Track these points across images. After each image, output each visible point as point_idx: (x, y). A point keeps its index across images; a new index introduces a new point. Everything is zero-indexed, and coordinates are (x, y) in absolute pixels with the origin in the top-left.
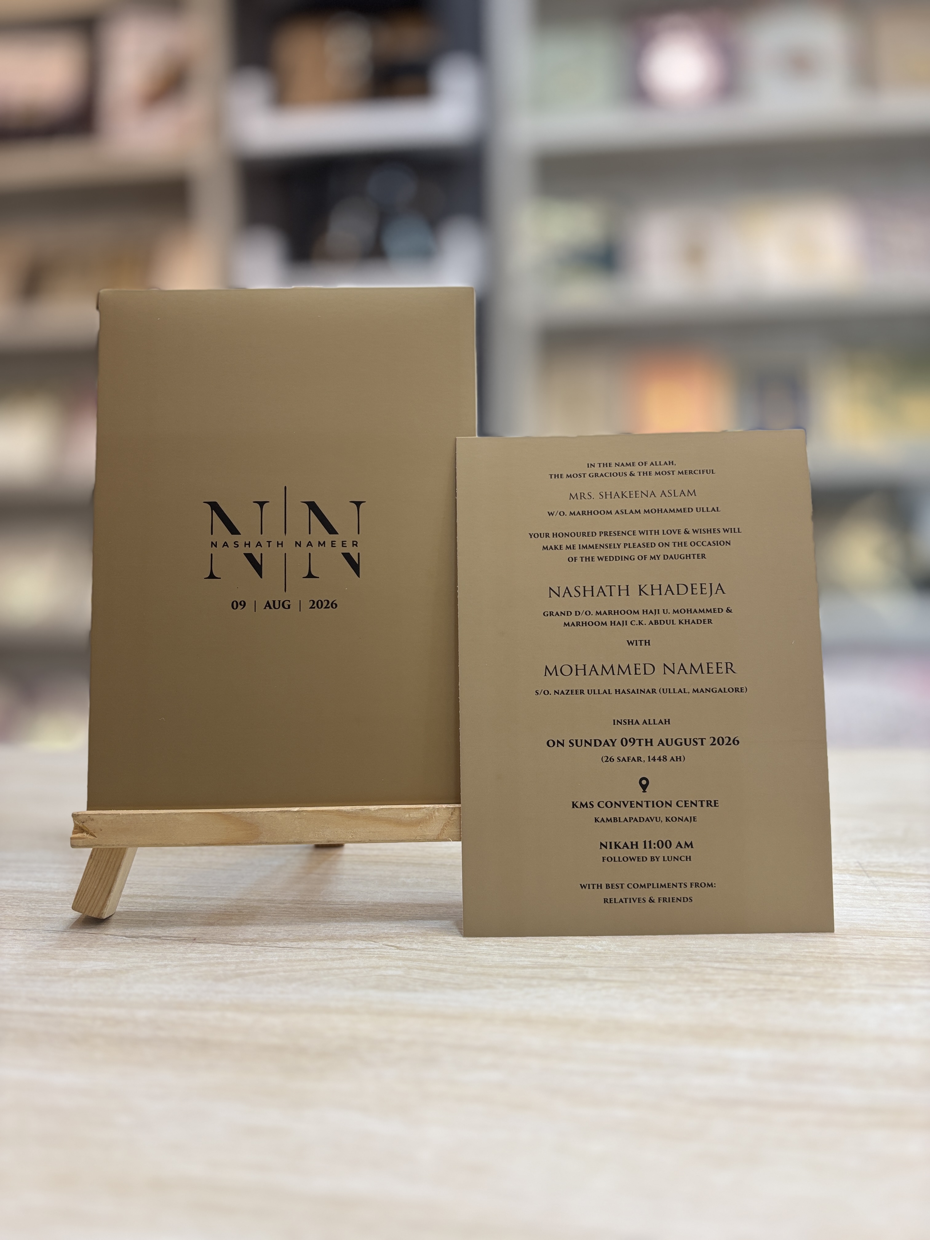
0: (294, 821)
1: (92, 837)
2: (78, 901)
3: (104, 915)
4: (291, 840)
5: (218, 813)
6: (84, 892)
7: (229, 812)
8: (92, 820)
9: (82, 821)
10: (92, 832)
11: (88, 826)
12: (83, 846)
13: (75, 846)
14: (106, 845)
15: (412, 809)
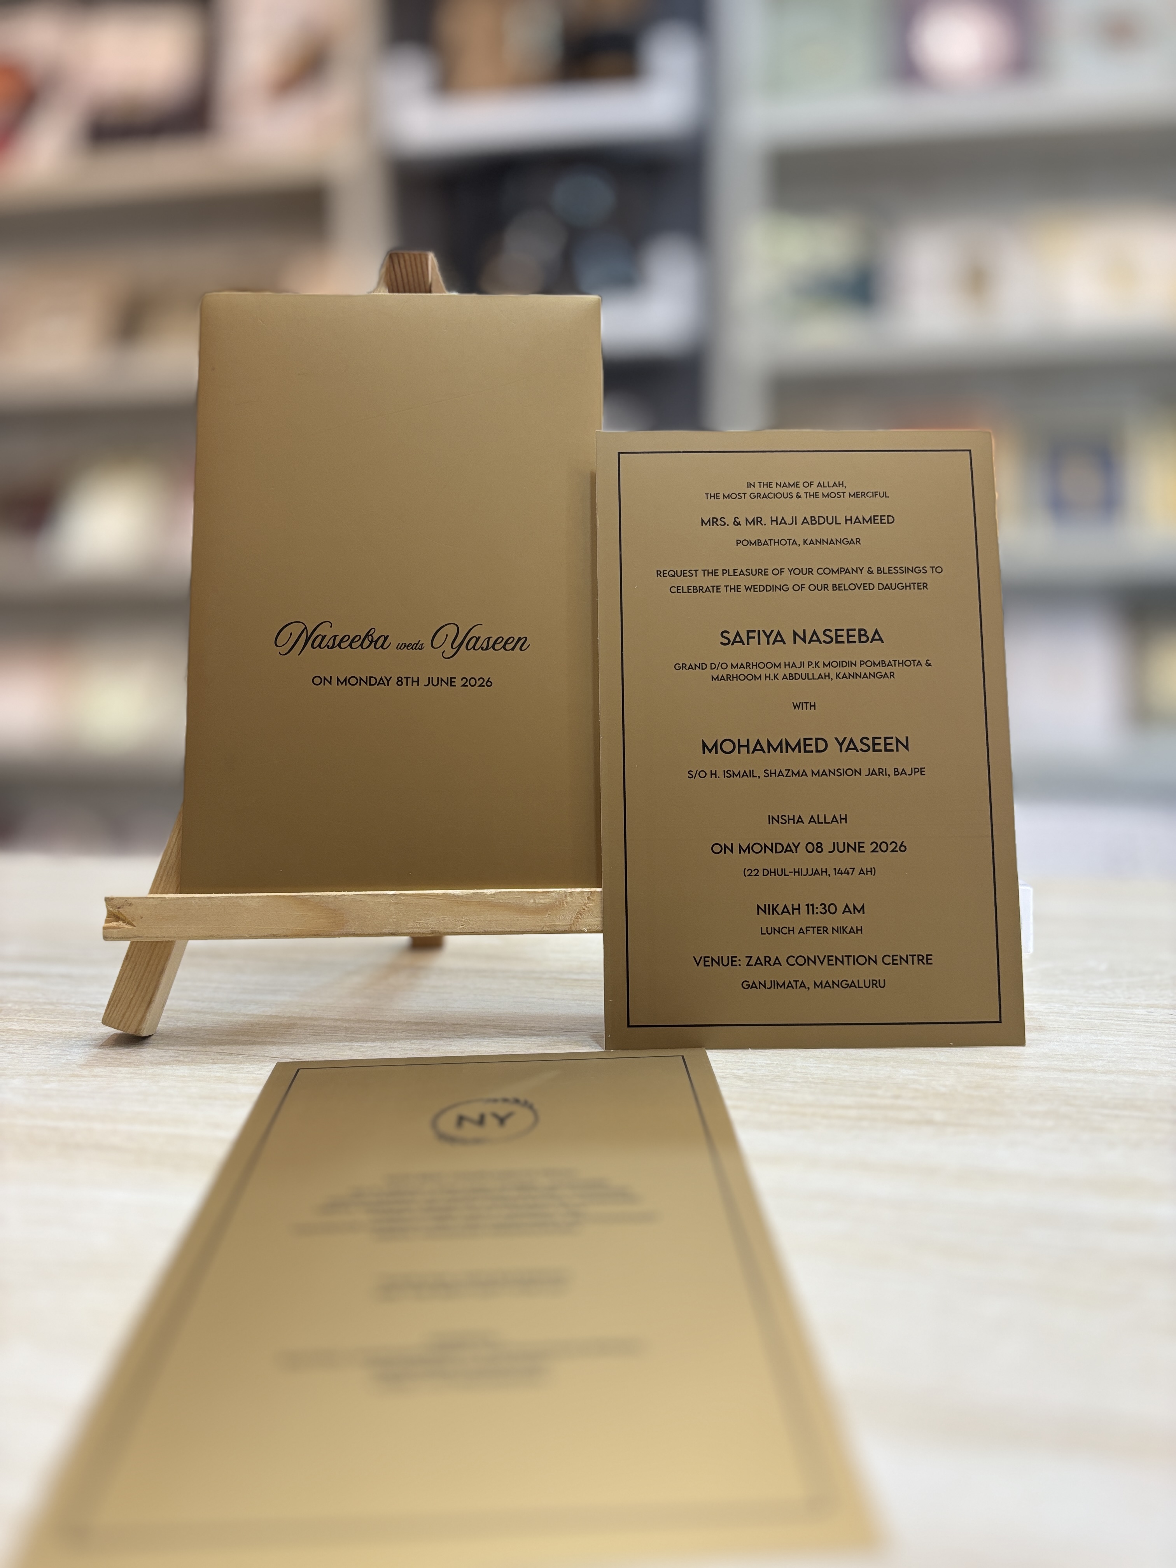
0: (389, 907)
1: (131, 927)
2: (109, 1014)
3: (143, 1031)
4: (385, 931)
5: (292, 896)
6: (117, 1002)
7: (307, 895)
8: (131, 905)
9: (118, 906)
10: (130, 920)
11: (126, 912)
12: (120, 938)
13: (109, 939)
14: (147, 937)
15: (538, 892)
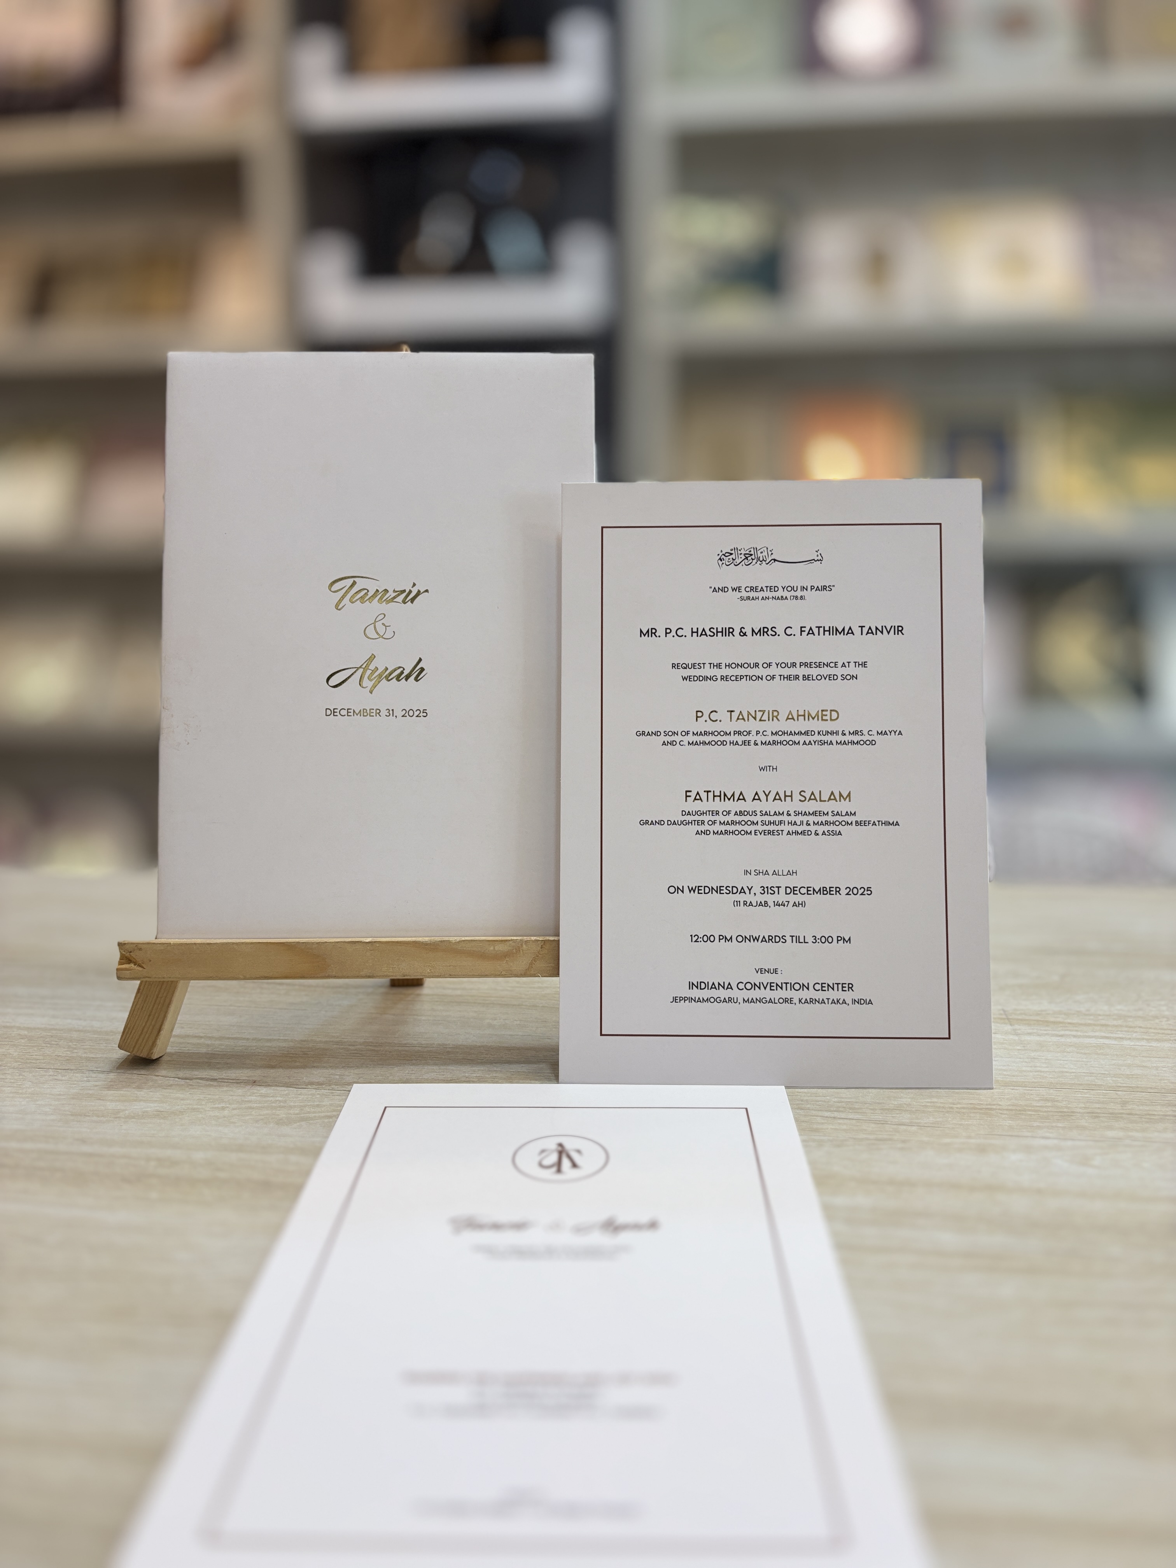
0: (365, 953)
1: (140, 969)
2: (125, 1038)
3: (155, 1054)
4: (362, 974)
6: (131, 1029)
8: (140, 949)
9: (130, 950)
10: (140, 962)
11: (136, 956)
12: (131, 978)
13: (122, 978)
14: (155, 978)
15: (498, 941)
